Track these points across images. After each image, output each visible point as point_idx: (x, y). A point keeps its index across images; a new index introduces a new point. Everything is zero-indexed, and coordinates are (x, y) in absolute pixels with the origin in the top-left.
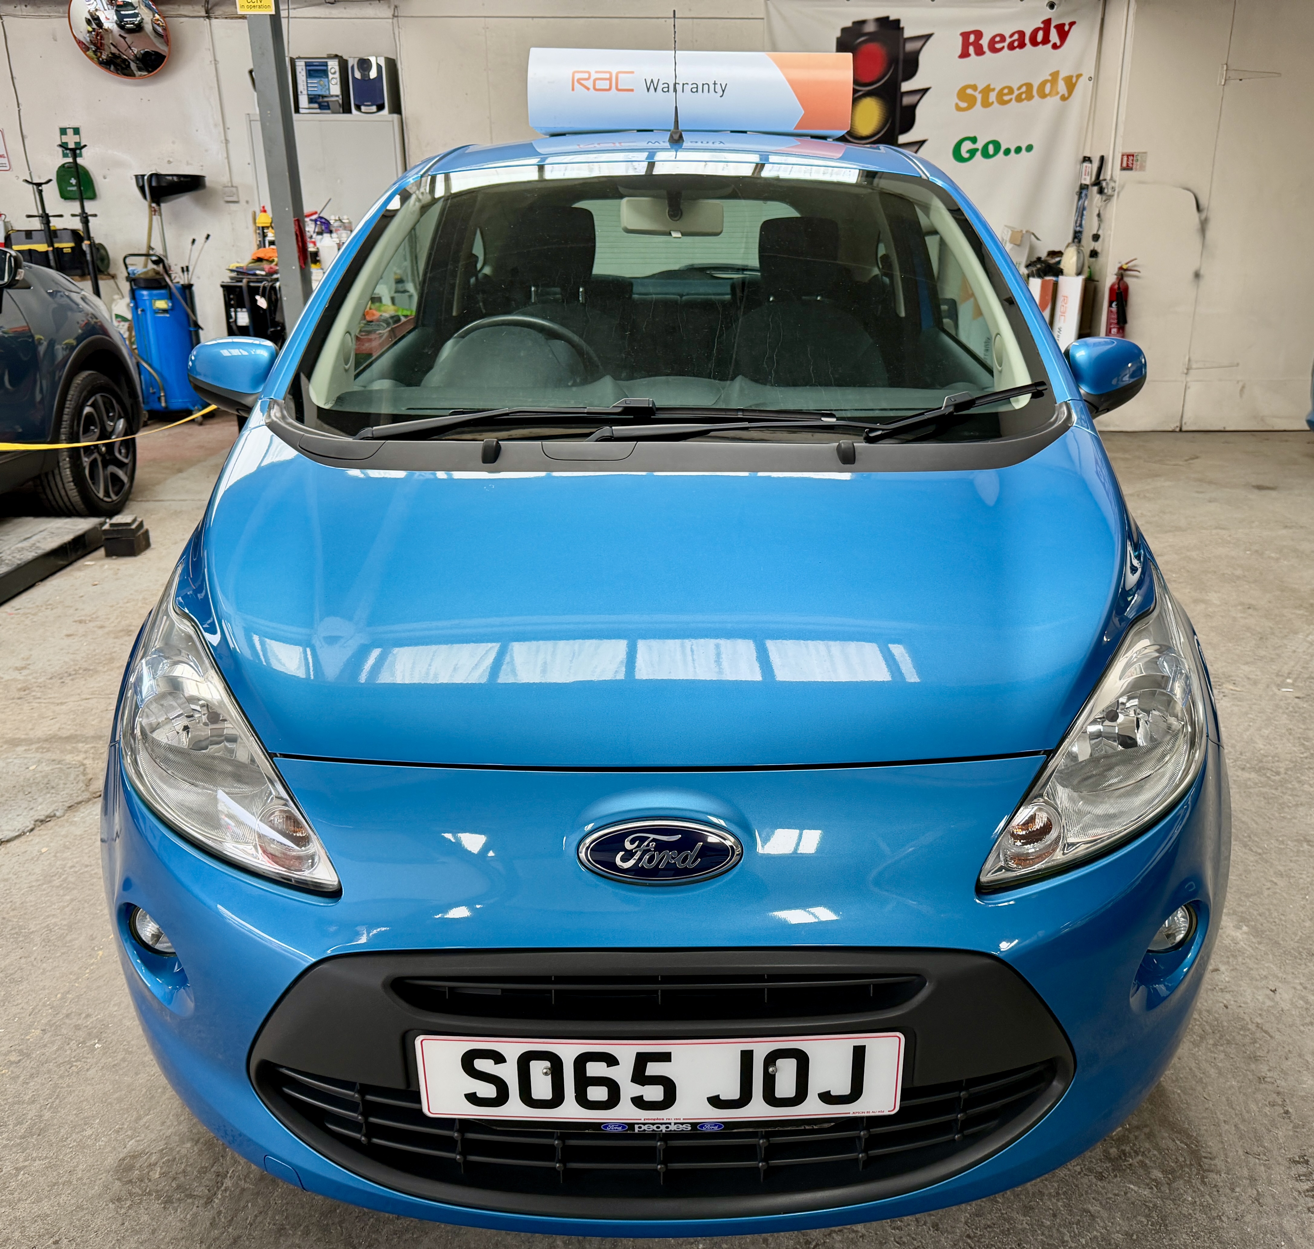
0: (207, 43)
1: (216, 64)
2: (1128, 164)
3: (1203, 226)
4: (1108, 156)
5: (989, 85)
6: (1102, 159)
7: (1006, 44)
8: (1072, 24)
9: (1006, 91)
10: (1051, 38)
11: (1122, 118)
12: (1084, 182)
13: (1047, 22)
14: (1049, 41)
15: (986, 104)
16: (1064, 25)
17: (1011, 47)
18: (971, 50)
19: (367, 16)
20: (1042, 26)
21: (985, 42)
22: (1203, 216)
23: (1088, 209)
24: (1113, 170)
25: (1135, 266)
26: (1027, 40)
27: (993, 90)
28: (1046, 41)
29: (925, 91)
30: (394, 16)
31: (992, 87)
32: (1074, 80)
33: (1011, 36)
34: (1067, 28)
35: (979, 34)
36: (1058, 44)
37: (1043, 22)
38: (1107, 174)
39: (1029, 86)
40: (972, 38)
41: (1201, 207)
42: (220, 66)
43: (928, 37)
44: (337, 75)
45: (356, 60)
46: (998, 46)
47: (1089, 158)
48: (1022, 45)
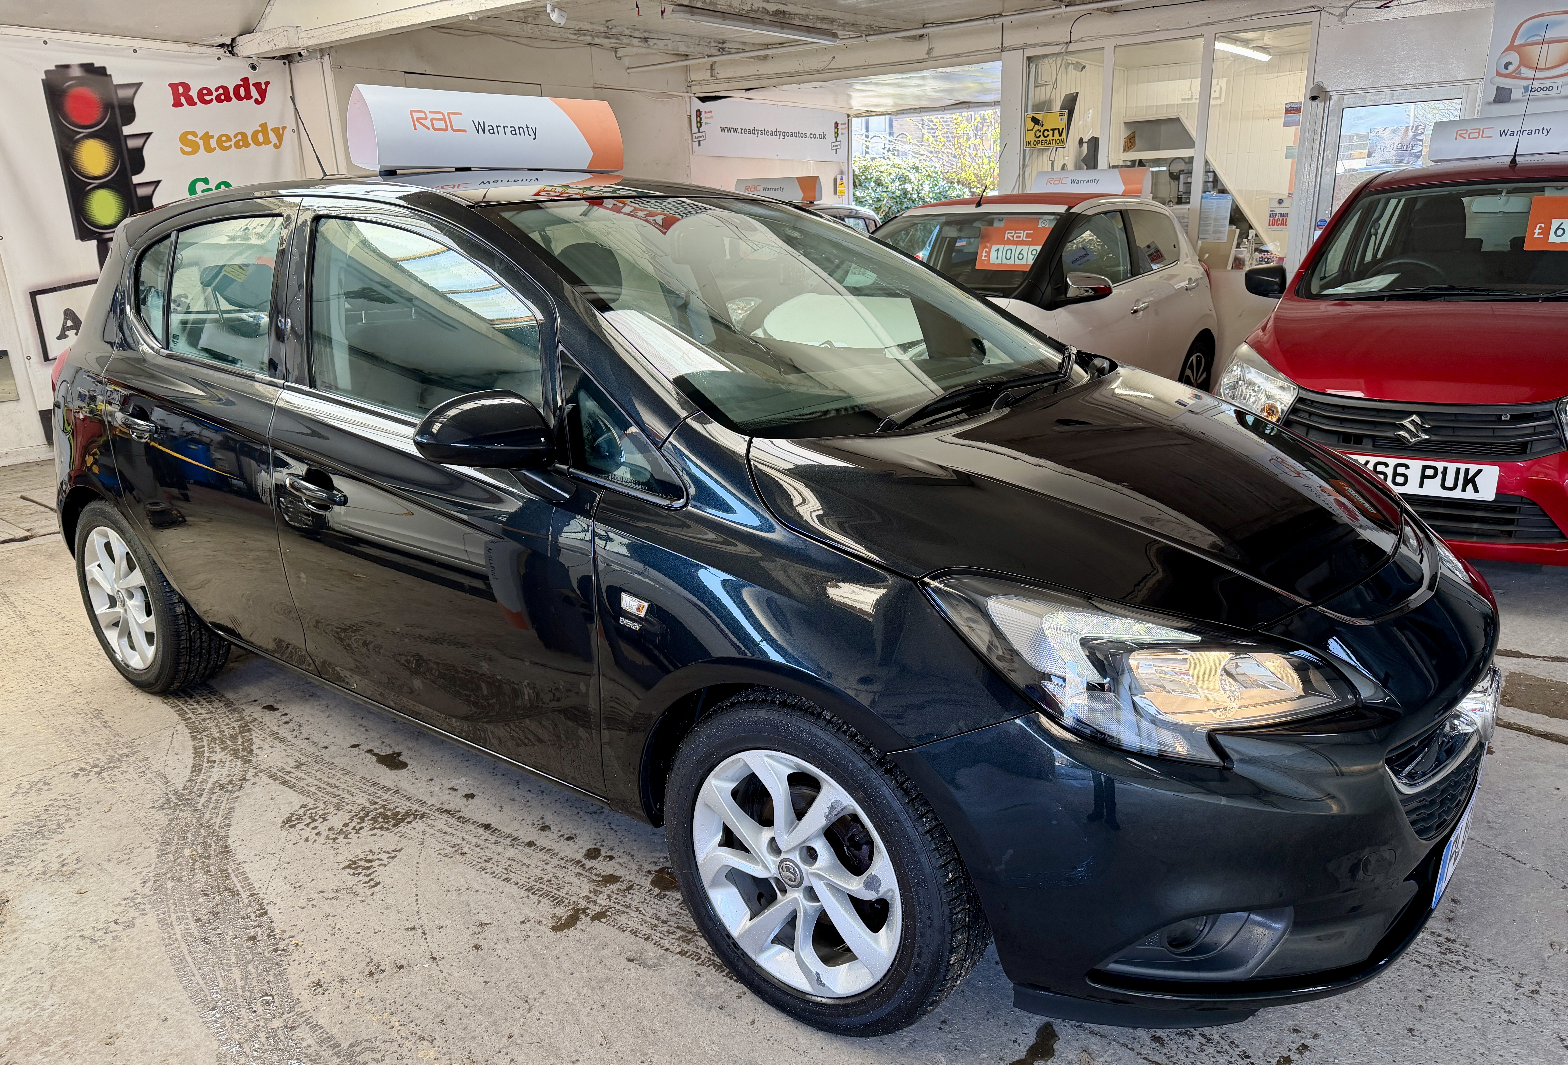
5: (207, 133)
7: (214, 97)
8: (267, 84)
9: (224, 138)
10: (252, 94)
13: (245, 80)
14: (252, 97)
15: (209, 149)
16: (260, 84)
17: (219, 99)
18: (183, 100)
20: (242, 83)
21: (194, 93)
26: (232, 95)
27: (213, 137)
28: (248, 96)
29: (148, 135)
31: (210, 134)
32: (281, 131)
33: (217, 90)
34: (263, 86)
35: (186, 87)
36: (259, 100)
37: (242, 80)
39: (244, 135)
40: (181, 90)
43: (139, 85)
46: (207, 98)
48: (228, 99)
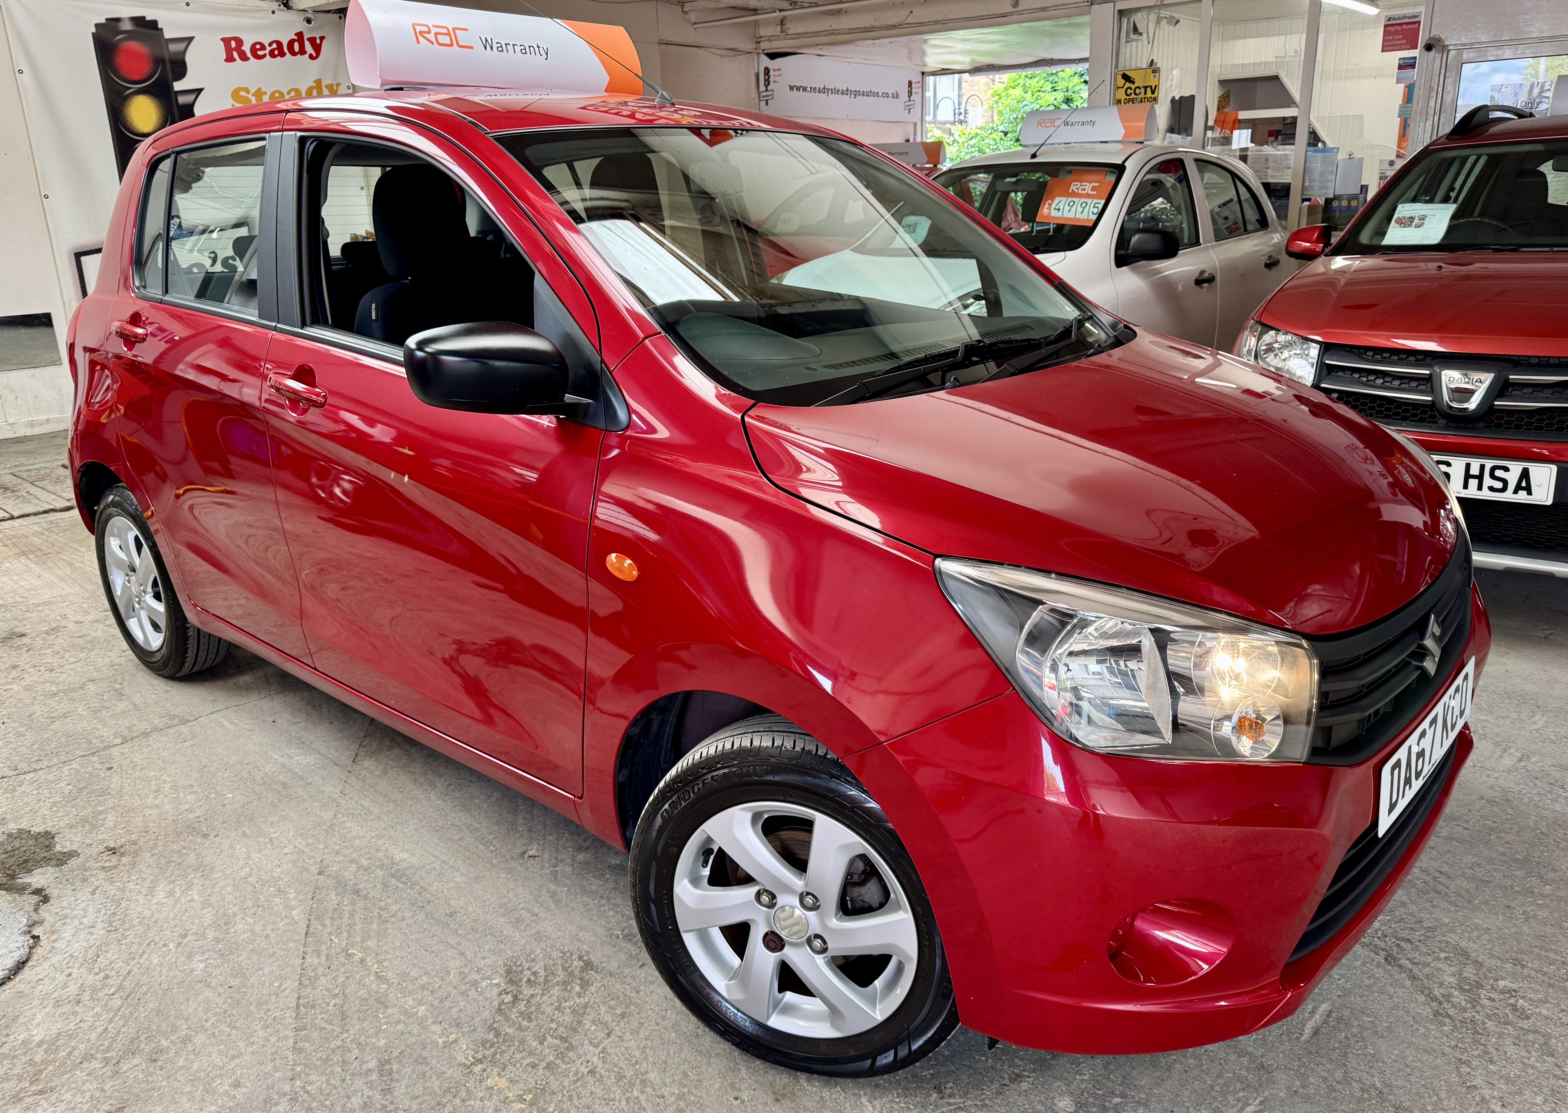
5: (260, 89)
7: (267, 52)
8: (322, 38)
9: (277, 95)
10: (307, 49)
13: (300, 35)
14: (306, 53)
16: (315, 38)
17: (272, 54)
18: (235, 55)
20: (296, 38)
21: (246, 48)
26: (286, 50)
27: (265, 93)
28: (302, 51)
29: (200, 91)
31: (263, 90)
32: (335, 88)
33: (270, 44)
34: (318, 41)
35: (239, 42)
36: (314, 55)
37: (296, 35)
39: (297, 91)
40: (233, 44)
43: (191, 39)
46: (260, 53)
48: (282, 54)
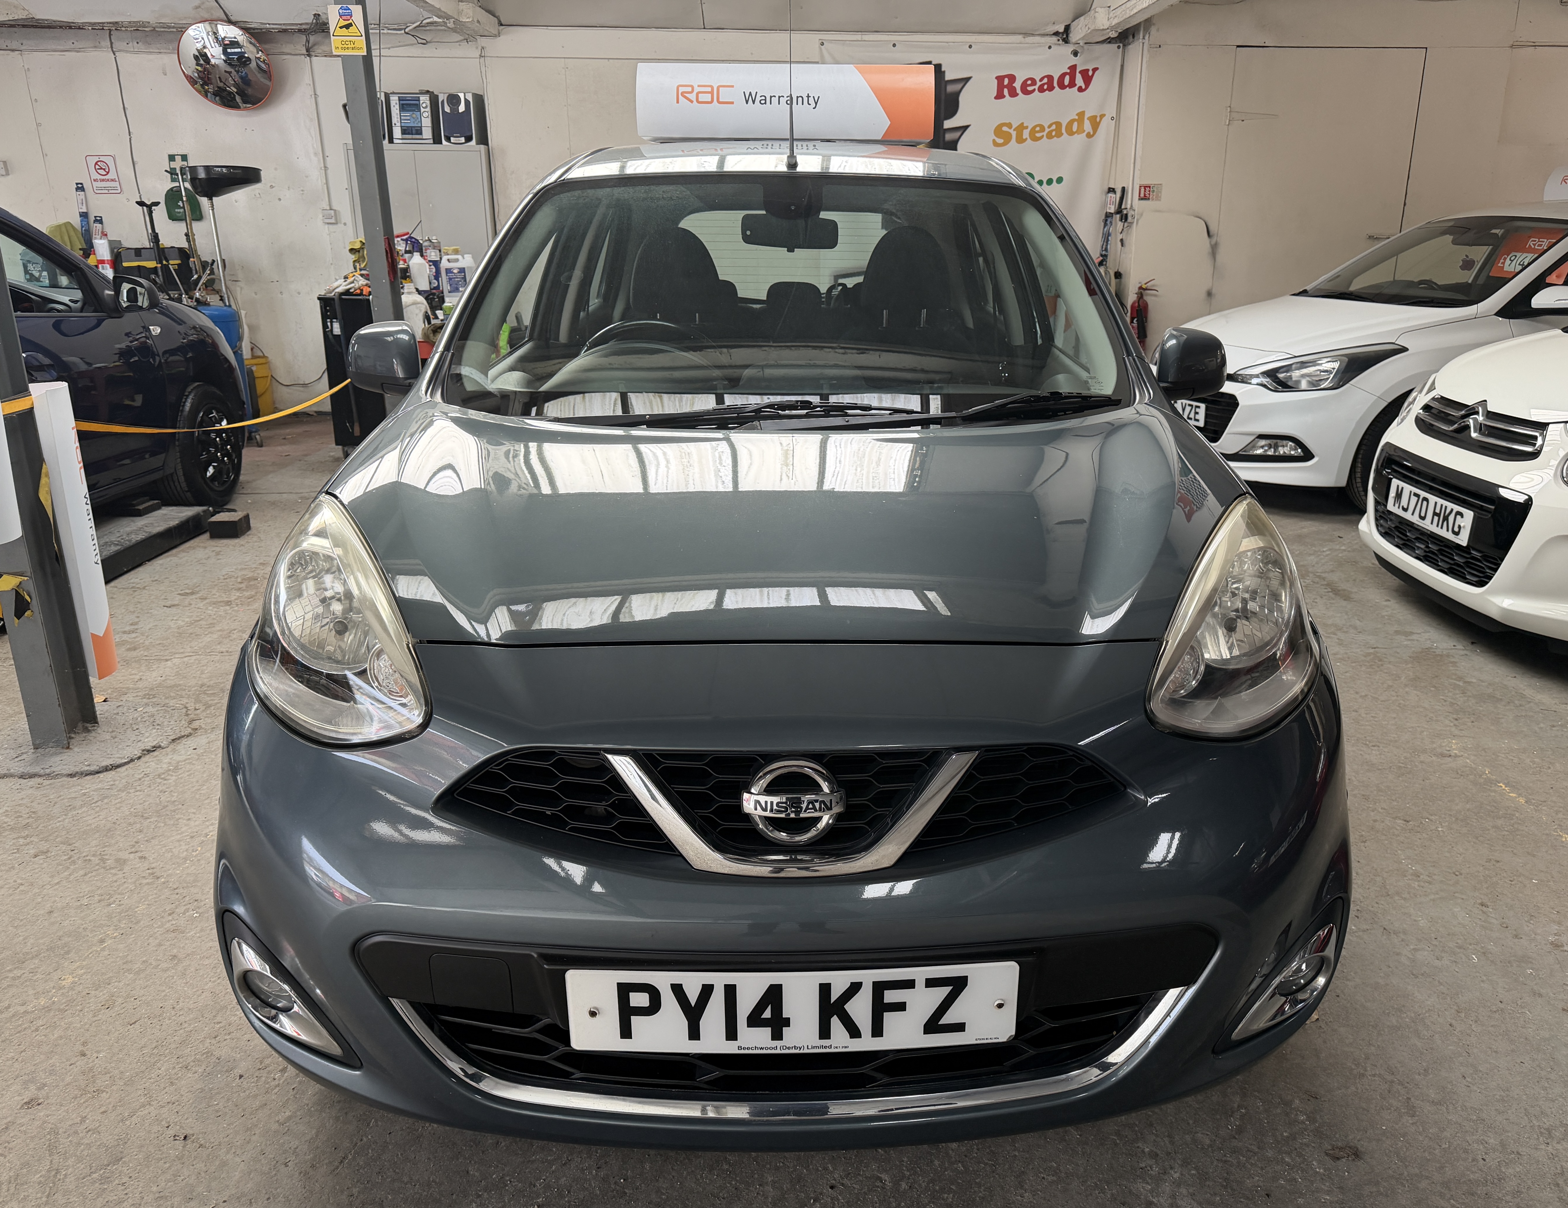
0: (307, 79)
1: (316, 98)
2: (1145, 196)
3: (1214, 249)
4: (1128, 187)
5: (1023, 123)
6: (1123, 189)
7: (1036, 87)
8: (1095, 70)
9: (1038, 129)
10: (1077, 82)
11: (1139, 153)
12: (1108, 211)
13: (1073, 68)
14: (1076, 85)
15: (1020, 140)
16: (1088, 70)
17: (1041, 90)
18: (1006, 91)
19: (457, 56)
20: (1068, 71)
21: (1017, 85)
22: (1213, 242)
23: (1113, 235)
24: (1132, 201)
25: (1154, 286)
26: (1055, 84)
27: (1027, 127)
28: (1072, 84)
29: (965, 128)
30: (481, 56)
31: (1025, 125)
32: (1098, 120)
33: (1041, 80)
34: (1090, 73)
35: (1012, 78)
36: (1084, 87)
37: (1069, 68)
38: (1127, 204)
39: (1058, 124)
40: (1006, 81)
41: (1211, 234)
42: (319, 99)
43: (967, 80)
44: (428, 109)
45: (446, 95)
46: (1030, 88)
47: (1114, 189)
48: (1051, 88)
